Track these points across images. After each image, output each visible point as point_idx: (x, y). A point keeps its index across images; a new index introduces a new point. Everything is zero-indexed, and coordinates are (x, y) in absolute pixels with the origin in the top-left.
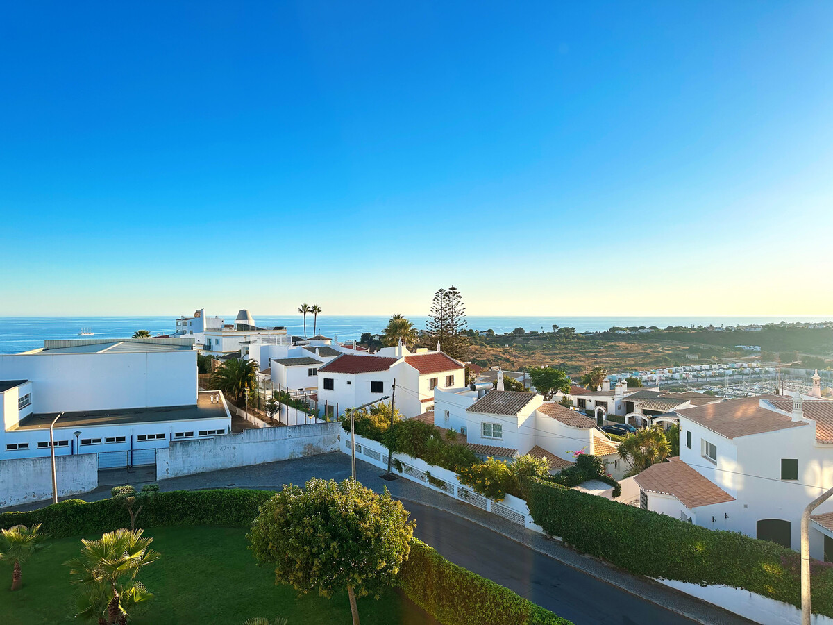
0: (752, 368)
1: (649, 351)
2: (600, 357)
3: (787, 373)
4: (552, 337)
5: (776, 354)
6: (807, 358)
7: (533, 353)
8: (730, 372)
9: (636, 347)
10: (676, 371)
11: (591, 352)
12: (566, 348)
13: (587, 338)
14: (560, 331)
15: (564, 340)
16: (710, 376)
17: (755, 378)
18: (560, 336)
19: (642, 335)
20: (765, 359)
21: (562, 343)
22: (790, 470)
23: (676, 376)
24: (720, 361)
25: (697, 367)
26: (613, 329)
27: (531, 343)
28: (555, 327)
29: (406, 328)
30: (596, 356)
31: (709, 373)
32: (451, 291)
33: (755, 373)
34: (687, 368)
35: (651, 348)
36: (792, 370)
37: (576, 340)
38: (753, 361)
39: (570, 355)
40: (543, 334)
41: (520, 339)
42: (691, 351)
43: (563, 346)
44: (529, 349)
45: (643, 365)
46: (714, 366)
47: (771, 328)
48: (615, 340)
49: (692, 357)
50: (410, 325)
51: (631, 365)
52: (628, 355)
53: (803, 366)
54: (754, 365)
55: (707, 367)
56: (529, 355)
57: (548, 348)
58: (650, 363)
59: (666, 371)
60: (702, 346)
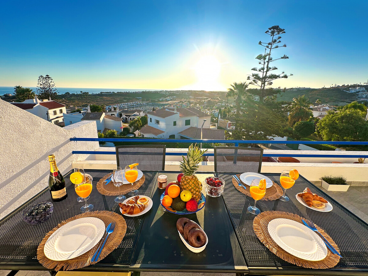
0: (140, 103)
1: (113, 99)
2: (98, 102)
3: (148, 104)
4: (81, 95)
5: (145, 99)
6: (152, 100)
7: (75, 101)
8: (135, 104)
9: (109, 98)
10: (121, 105)
11: (95, 100)
12: (86, 99)
13: (93, 96)
14: (83, 93)
15: (85, 96)
16: (130, 106)
17: (141, 106)
18: (84, 95)
19: (110, 94)
20: (143, 101)
21: (85, 97)
22: (175, 124)
23: (121, 106)
24: (132, 102)
25: (127, 103)
26: (101, 93)
27: (73, 98)
28: (81, 92)
29: (29, 91)
30: (97, 101)
31: (130, 105)
32: (47, 77)
33: (141, 104)
34: (124, 104)
35: (114, 98)
36: (149, 103)
37: (89, 96)
38: (140, 101)
39: (88, 101)
40: (77, 94)
41: (68, 96)
42: (124, 99)
43: (85, 98)
44: (73, 100)
45: (112, 103)
46: (131, 103)
47: (143, 92)
48: (102, 96)
49: (125, 101)
50: (31, 90)
51: (108, 104)
52: (107, 101)
53: (151, 102)
54: (140, 102)
55: (129, 103)
56: (73, 102)
57: (80, 99)
58: (113, 103)
59: (118, 105)
60: (127, 97)
